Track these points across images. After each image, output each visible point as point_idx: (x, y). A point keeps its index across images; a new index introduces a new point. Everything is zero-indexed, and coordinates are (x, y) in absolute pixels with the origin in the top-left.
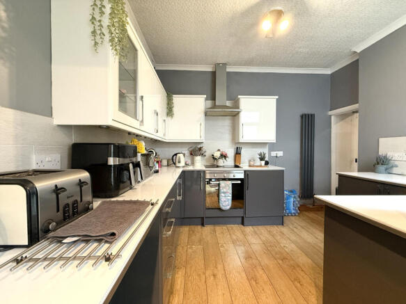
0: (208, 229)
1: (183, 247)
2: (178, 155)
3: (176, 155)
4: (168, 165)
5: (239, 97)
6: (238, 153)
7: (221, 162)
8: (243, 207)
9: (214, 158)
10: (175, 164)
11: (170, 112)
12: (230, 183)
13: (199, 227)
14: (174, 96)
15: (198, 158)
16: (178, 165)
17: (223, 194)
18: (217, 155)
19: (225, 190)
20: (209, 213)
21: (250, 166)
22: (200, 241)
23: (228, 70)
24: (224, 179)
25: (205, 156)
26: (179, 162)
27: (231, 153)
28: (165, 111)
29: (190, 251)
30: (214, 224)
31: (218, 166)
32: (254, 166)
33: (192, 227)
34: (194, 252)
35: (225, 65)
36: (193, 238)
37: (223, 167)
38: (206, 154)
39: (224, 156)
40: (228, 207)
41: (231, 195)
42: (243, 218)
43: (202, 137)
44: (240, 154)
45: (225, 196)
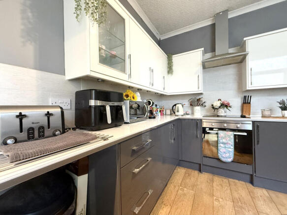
0: (205, 177)
1: (175, 186)
2: (177, 105)
3: (175, 105)
4: (171, 114)
5: (245, 39)
6: (246, 102)
7: (222, 112)
8: (252, 163)
9: (213, 108)
10: (174, 113)
11: (170, 70)
12: (231, 134)
13: (196, 172)
14: (173, 56)
15: (197, 109)
16: (177, 113)
17: (222, 145)
18: (217, 104)
19: (224, 141)
20: (206, 161)
21: (263, 116)
22: (194, 186)
23: (230, 16)
24: (224, 129)
25: (205, 106)
26: (178, 111)
27: (236, 103)
28: (165, 69)
29: (180, 192)
30: (213, 173)
31: (218, 116)
32: (269, 117)
33: (190, 170)
34: (185, 195)
35: (226, 12)
36: (188, 181)
37: (225, 116)
38: (206, 104)
39: (225, 105)
40: (230, 160)
41: (233, 147)
42: (252, 176)
43: (200, 88)
44: (250, 103)
45: (225, 147)
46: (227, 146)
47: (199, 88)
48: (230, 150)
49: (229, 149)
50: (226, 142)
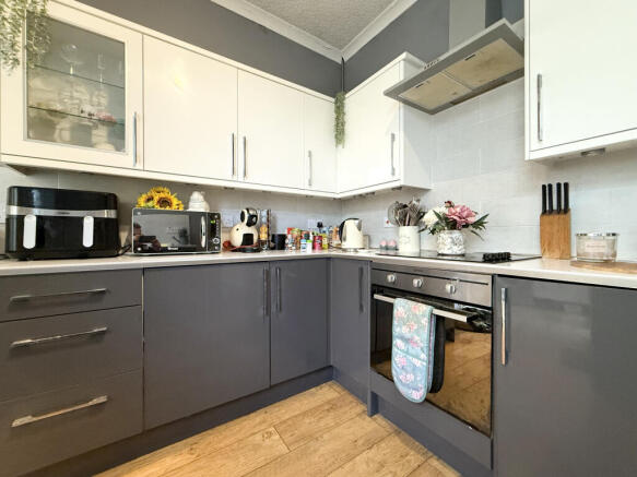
6: (553, 207)
12: (424, 312)
14: (347, 96)
17: (400, 343)
19: (405, 330)
40: (417, 395)
41: (424, 357)
43: (397, 172)
44: (567, 210)
45: (407, 352)
46: (411, 351)
47: (393, 174)
48: (418, 363)
49: (415, 361)
50: (408, 336)
